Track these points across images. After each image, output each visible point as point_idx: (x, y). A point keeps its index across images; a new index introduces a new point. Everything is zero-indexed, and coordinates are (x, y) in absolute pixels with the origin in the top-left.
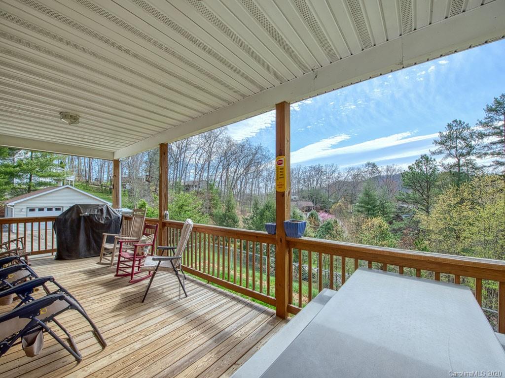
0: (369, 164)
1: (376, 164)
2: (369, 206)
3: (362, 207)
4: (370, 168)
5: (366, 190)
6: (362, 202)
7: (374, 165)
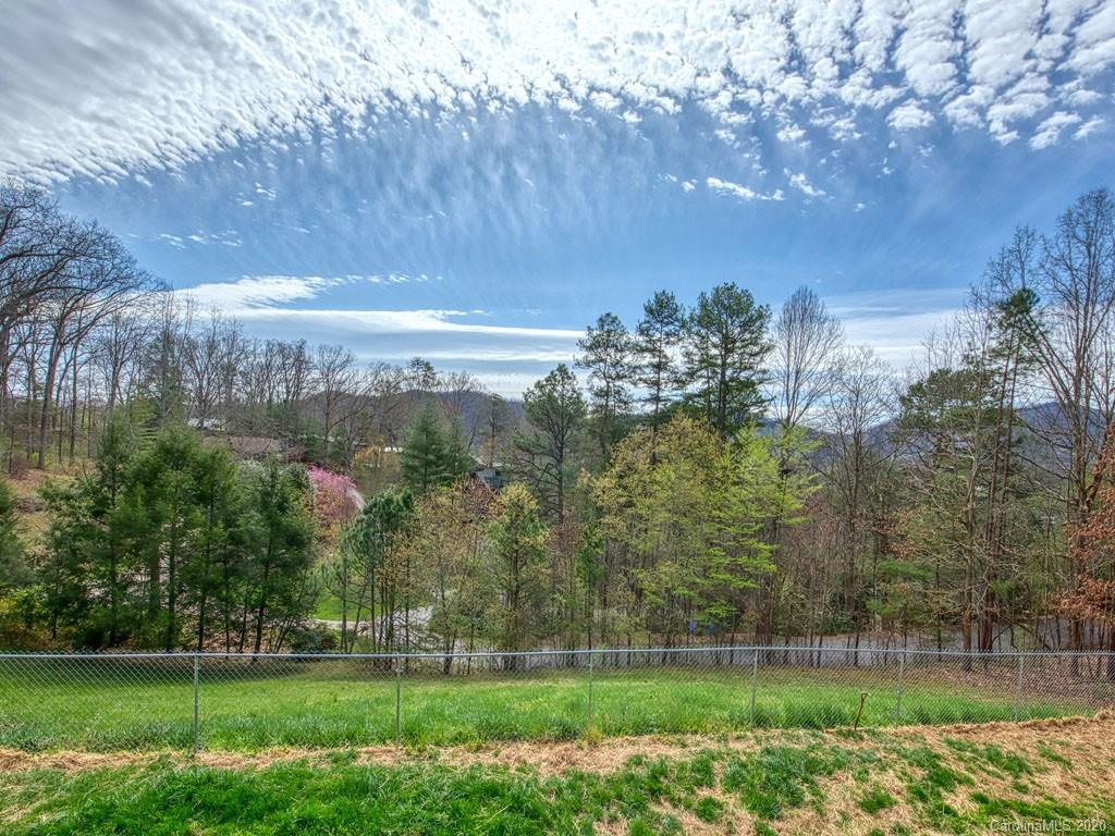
0: (417, 363)
1: (431, 365)
2: (431, 457)
3: (414, 457)
4: (421, 372)
5: (423, 421)
6: (414, 447)
7: (428, 367)
